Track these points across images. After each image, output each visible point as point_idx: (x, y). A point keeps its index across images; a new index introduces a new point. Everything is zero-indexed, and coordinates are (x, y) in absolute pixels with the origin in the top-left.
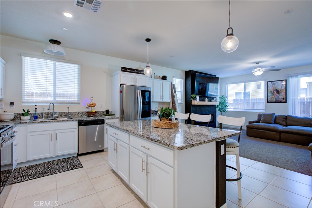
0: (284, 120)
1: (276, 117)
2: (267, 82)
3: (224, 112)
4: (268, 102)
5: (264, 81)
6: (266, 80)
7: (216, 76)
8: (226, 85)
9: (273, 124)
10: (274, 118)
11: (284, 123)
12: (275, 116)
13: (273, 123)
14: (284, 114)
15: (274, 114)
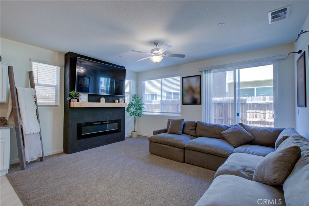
0: (194, 128)
1: (184, 125)
2: (183, 78)
3: (139, 116)
4: (183, 104)
5: (180, 77)
6: (181, 76)
7: (125, 67)
8: (143, 82)
9: (181, 134)
10: (182, 126)
11: (193, 133)
12: (183, 123)
13: (181, 132)
14: (194, 121)
15: (183, 120)
